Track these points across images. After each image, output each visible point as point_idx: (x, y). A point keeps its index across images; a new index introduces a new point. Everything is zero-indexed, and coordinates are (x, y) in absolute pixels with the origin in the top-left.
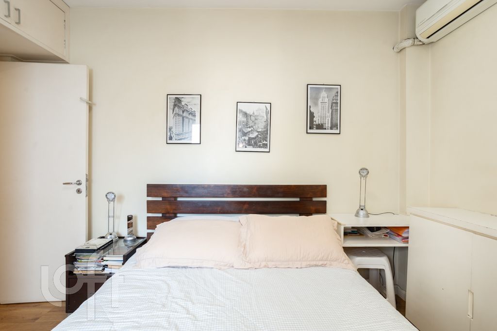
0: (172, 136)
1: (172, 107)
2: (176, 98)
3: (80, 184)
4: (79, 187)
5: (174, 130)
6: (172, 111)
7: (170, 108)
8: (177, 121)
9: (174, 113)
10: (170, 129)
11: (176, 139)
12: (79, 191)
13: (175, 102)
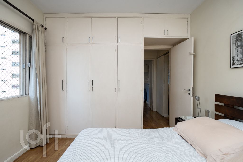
0: (235, 62)
1: (235, 42)
2: (237, 34)
3: (189, 91)
4: (189, 92)
5: (236, 58)
6: (234, 45)
7: (233, 43)
8: (238, 51)
9: (236, 46)
10: (233, 58)
11: (237, 64)
12: (189, 94)
13: (237, 37)
